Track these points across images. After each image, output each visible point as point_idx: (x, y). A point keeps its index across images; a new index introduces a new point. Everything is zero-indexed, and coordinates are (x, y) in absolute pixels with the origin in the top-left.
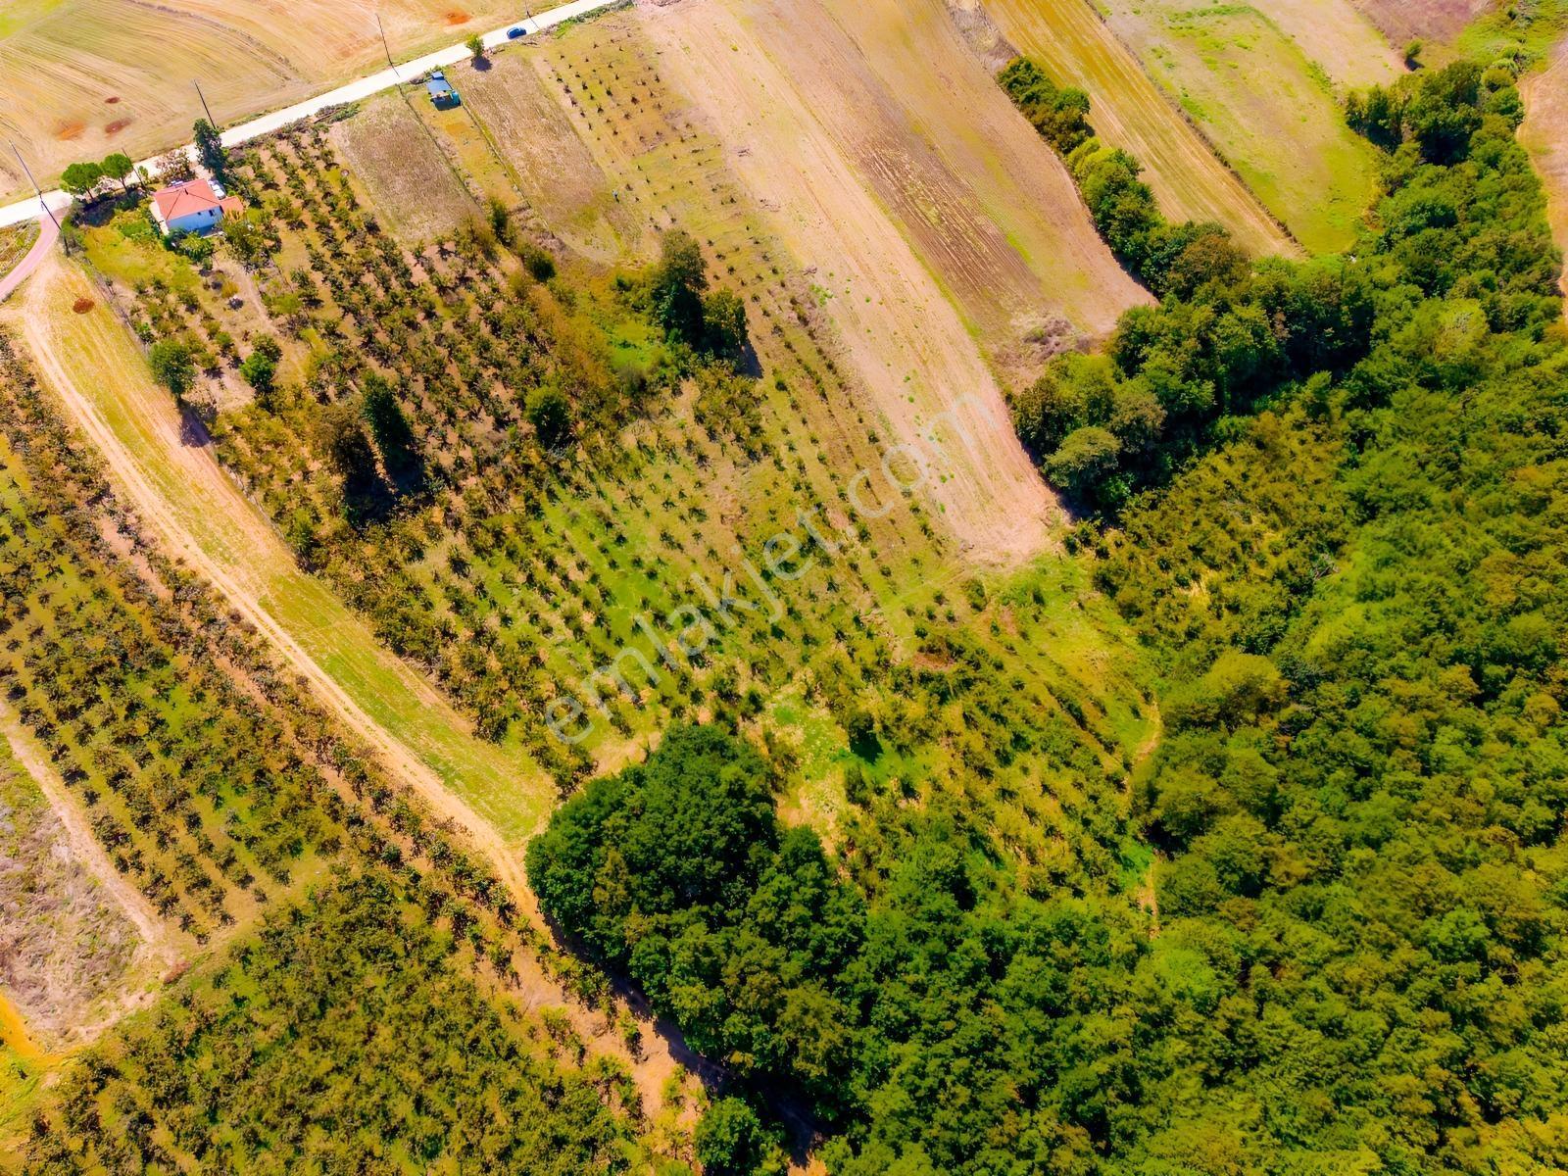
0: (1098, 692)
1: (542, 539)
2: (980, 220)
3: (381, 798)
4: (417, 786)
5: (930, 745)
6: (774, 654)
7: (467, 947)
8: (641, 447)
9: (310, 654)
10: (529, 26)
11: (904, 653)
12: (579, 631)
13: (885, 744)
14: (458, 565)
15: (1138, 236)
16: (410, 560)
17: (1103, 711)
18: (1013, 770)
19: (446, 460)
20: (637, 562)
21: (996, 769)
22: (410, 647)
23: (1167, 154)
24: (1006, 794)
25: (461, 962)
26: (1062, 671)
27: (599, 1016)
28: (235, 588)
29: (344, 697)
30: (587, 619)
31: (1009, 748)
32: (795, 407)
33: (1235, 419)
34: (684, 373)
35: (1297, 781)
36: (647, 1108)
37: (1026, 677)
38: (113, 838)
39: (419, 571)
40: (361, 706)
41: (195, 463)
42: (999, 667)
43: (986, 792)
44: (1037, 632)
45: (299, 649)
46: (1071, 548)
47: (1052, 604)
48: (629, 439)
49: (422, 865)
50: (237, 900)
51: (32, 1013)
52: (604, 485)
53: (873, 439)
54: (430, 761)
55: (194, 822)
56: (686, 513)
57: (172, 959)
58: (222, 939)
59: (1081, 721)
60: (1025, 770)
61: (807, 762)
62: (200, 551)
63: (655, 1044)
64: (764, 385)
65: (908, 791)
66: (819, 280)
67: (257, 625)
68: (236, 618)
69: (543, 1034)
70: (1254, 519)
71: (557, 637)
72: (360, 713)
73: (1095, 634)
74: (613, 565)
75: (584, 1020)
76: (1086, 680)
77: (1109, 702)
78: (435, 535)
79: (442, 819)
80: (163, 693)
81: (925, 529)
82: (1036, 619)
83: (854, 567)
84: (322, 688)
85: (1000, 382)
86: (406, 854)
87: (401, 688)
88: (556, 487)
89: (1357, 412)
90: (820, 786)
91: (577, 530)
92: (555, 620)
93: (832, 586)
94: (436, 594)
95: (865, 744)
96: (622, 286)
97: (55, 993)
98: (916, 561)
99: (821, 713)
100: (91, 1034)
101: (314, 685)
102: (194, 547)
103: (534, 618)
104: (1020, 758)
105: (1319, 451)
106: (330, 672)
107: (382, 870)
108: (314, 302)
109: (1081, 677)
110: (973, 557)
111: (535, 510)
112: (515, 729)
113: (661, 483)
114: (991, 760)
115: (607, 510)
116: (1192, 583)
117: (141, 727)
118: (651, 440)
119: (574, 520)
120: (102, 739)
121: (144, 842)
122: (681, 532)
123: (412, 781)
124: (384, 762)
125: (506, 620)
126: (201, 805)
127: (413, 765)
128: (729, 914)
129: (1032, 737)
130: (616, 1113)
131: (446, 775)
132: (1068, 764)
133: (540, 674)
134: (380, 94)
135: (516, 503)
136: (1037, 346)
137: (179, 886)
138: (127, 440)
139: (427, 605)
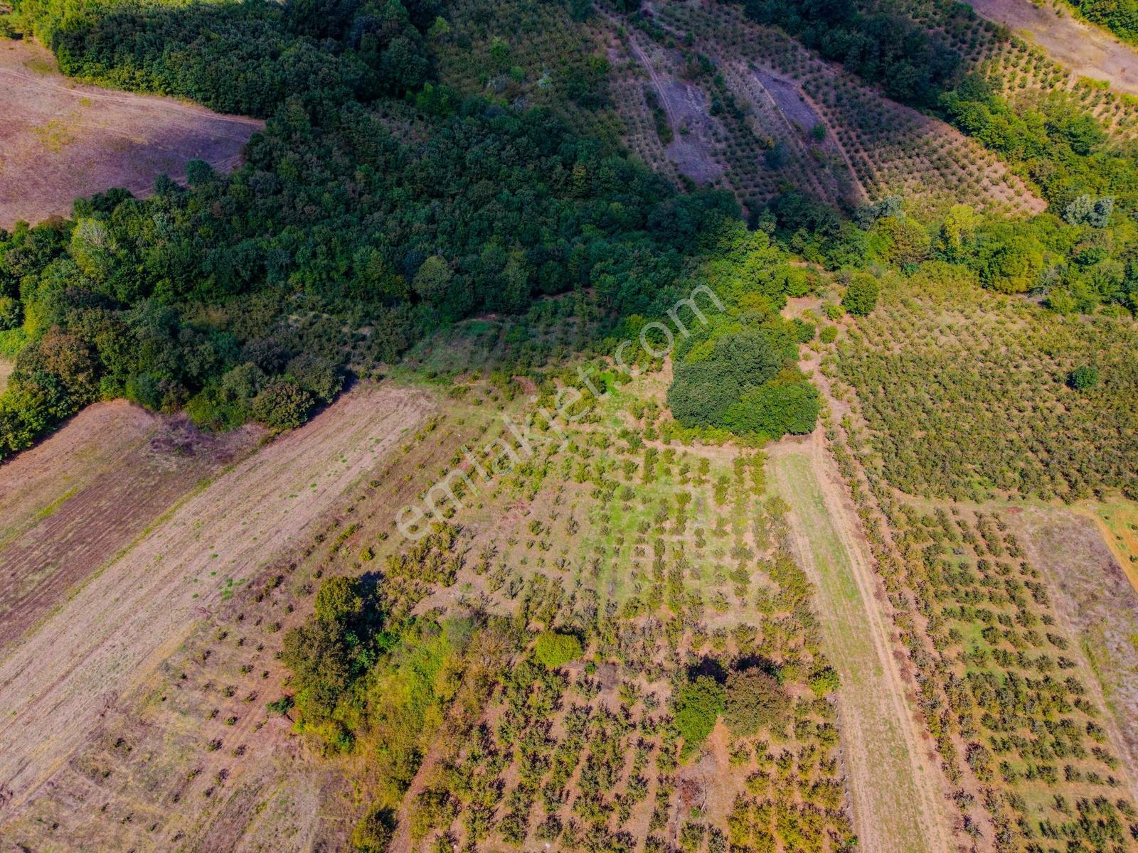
0: (471, 339)
1: (647, 587)
2: (27, 542)
3: (864, 513)
4: (840, 506)
9: (864, 611)
12: (681, 523)
14: (720, 606)
16: (751, 629)
17: (481, 334)
20: (606, 531)
26: (474, 352)
28: (895, 699)
30: (670, 524)
32: (386, 537)
39: (753, 617)
40: (848, 561)
45: (870, 619)
47: (432, 370)
50: (972, 522)
53: (376, 483)
54: (825, 512)
55: (982, 566)
56: (543, 534)
57: (1015, 518)
58: (986, 508)
59: (496, 337)
62: (912, 754)
66: (212, 600)
67: (891, 657)
68: (905, 674)
72: (851, 557)
73: (434, 352)
74: (621, 541)
76: (469, 344)
78: (720, 634)
79: (836, 486)
81: (432, 430)
84: (868, 585)
85: (254, 452)
87: (817, 556)
90: (636, 394)
98: (461, 422)
101: (872, 590)
102: (915, 764)
103: (700, 544)
106: (857, 591)
111: (634, 607)
113: (533, 562)
115: (586, 574)
123: (842, 510)
127: (836, 516)
131: (820, 501)
139: (763, 591)
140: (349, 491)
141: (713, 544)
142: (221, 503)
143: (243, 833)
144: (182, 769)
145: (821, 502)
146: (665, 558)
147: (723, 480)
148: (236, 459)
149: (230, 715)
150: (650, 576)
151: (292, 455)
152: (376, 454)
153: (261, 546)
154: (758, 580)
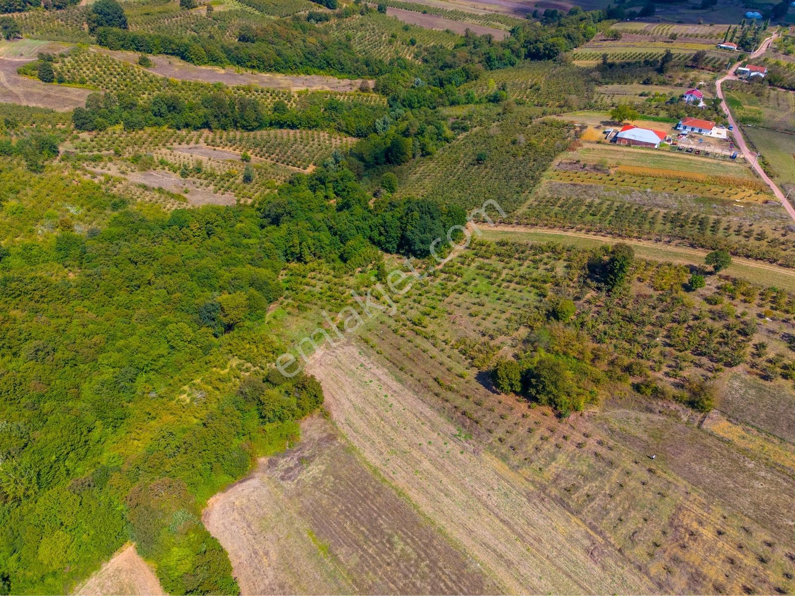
1: (530, 289)
9: (571, 236)
16: (568, 265)
20: (487, 295)
32: (450, 369)
45: (576, 236)
72: (542, 232)
78: (568, 273)
79: (499, 226)
81: (367, 342)
84: (558, 232)
101: (561, 232)
102: (642, 245)
103: (511, 269)
113: (496, 320)
115: (512, 305)
123: (514, 228)
127: (517, 230)
139: (549, 257)
140: (400, 381)
141: (513, 266)
142: (376, 441)
143: (637, 437)
144: (592, 461)
145: (506, 232)
146: (514, 281)
147: (475, 254)
148: (332, 432)
149: (561, 439)
150: (523, 287)
151: (347, 405)
152: (374, 367)
153: (430, 421)
154: (541, 258)
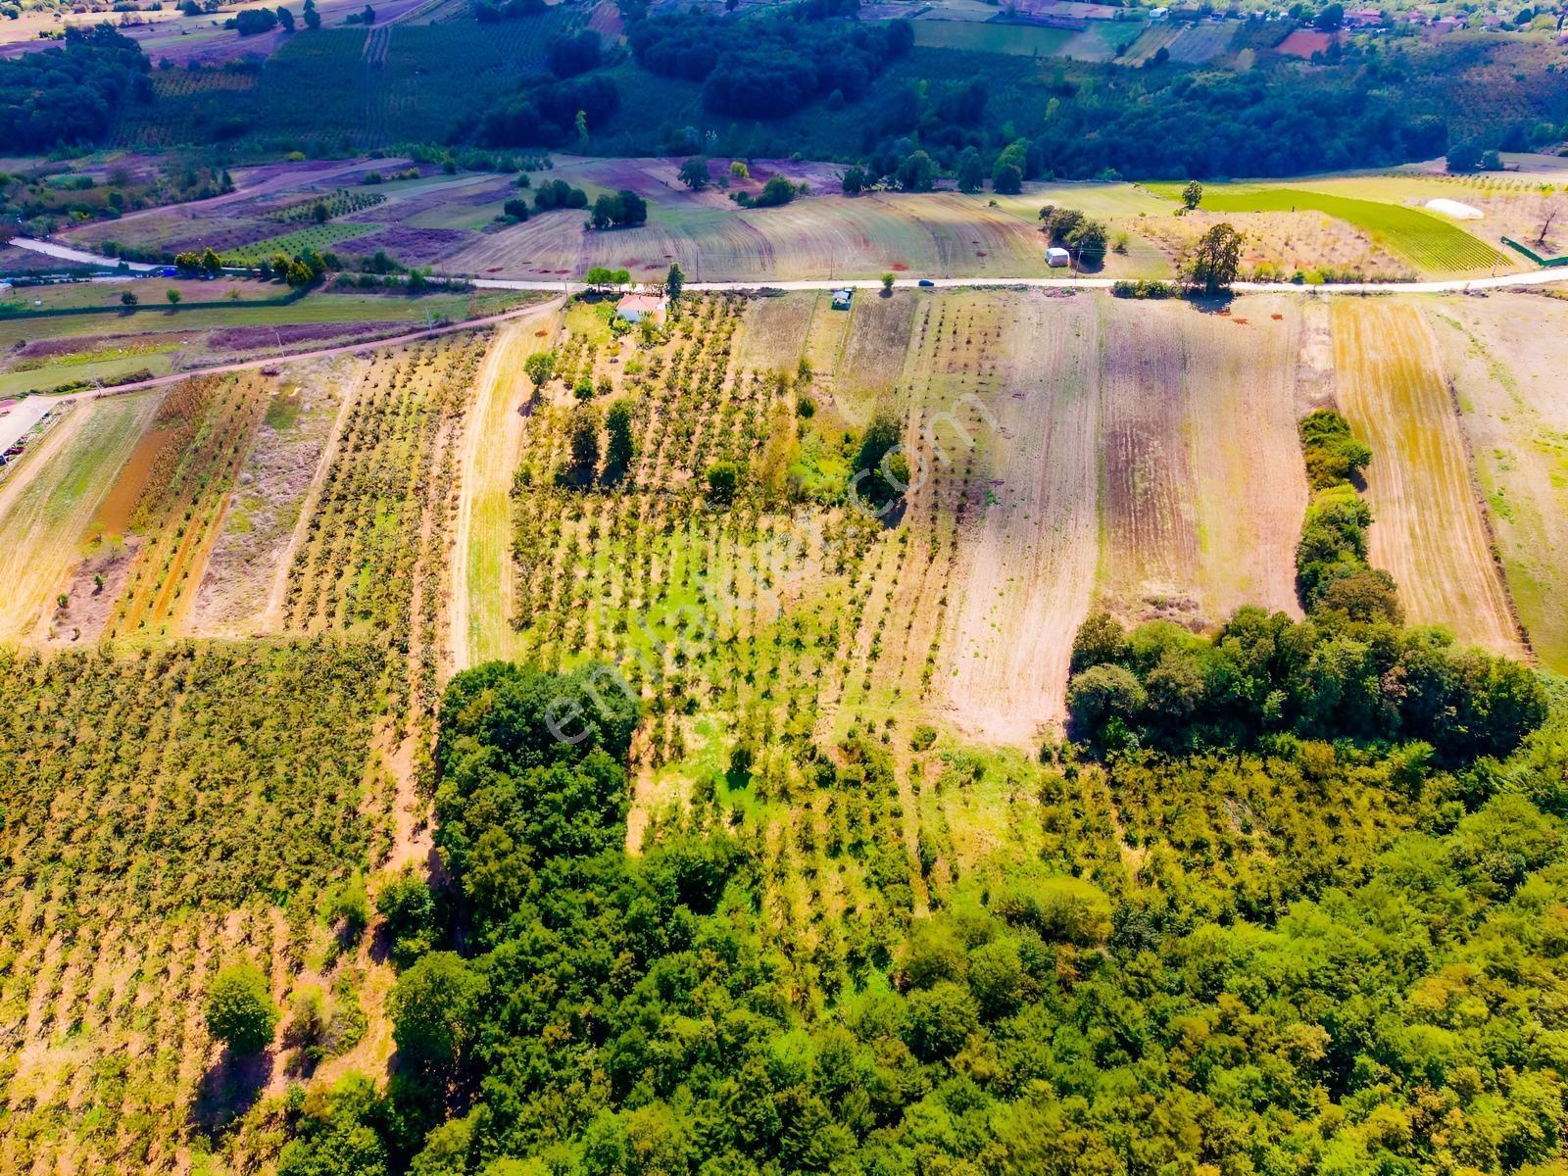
0: (964, 864)
2: (1183, 506)
3: (430, 620)
4: (453, 625)
5: (784, 805)
6: (735, 690)
7: (391, 717)
8: (770, 530)
10: (938, 283)
11: (828, 739)
12: (625, 604)
13: (752, 784)
14: (594, 534)
15: (1316, 563)
17: (955, 877)
18: (835, 864)
19: (641, 480)
21: (820, 853)
22: (522, 557)
23: (1434, 529)
24: (811, 873)
25: (378, 722)
26: (946, 829)
27: (416, 801)
28: (470, 486)
29: (464, 563)
30: (636, 603)
31: (844, 848)
33: (1296, 743)
34: (841, 503)
35: (1046, 1005)
36: (388, 868)
37: (909, 813)
38: (301, 560)
39: (567, 527)
40: (468, 571)
41: (515, 422)
42: (894, 793)
43: (797, 861)
44: (952, 793)
46: (1045, 757)
47: (986, 784)
48: (764, 522)
49: (414, 664)
50: (318, 623)
51: (193, 610)
52: (724, 538)
53: (943, 602)
54: (473, 618)
55: (340, 575)
57: (266, 628)
58: (295, 632)
59: (926, 870)
60: (842, 869)
61: (689, 763)
62: (472, 462)
63: (426, 840)
64: (893, 535)
65: (737, 820)
66: (999, 491)
67: (461, 507)
68: (455, 498)
69: (380, 786)
70: (1256, 834)
71: (608, 601)
72: (463, 574)
73: (1005, 825)
74: (685, 583)
75: (407, 796)
76: (960, 847)
77: (966, 876)
80: (386, 514)
81: (926, 677)
82: (962, 785)
83: (846, 671)
86: (412, 653)
87: (497, 576)
88: (693, 526)
89: (1459, 805)
91: (684, 555)
92: (617, 591)
93: (818, 673)
94: (564, 542)
95: (738, 775)
96: (848, 440)
97: (210, 610)
98: (897, 692)
99: (730, 742)
100: (203, 636)
101: (456, 548)
104: (846, 859)
105: (1384, 815)
106: (470, 547)
107: (393, 652)
108: (654, 375)
109: (957, 843)
110: (950, 716)
111: (669, 530)
112: (533, 631)
114: (821, 845)
115: (712, 553)
116: (1141, 845)
117: (361, 523)
118: (779, 528)
119: (687, 547)
120: (341, 518)
121: (310, 571)
122: (745, 588)
124: (450, 604)
125: (590, 576)
126: (350, 570)
128: (512, 767)
129: (870, 850)
130: (372, 856)
131: (472, 630)
132: (881, 888)
133: (578, 613)
134: (805, 291)
135: (661, 523)
136: (1151, 609)
137: (302, 600)
138: (494, 398)
139: (554, 545)
141: (596, 585)
145: (472, 628)
146: (641, 573)
147: (575, 651)
150: (654, 557)
152: (966, 638)
154: (560, 554)
